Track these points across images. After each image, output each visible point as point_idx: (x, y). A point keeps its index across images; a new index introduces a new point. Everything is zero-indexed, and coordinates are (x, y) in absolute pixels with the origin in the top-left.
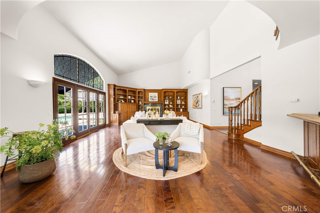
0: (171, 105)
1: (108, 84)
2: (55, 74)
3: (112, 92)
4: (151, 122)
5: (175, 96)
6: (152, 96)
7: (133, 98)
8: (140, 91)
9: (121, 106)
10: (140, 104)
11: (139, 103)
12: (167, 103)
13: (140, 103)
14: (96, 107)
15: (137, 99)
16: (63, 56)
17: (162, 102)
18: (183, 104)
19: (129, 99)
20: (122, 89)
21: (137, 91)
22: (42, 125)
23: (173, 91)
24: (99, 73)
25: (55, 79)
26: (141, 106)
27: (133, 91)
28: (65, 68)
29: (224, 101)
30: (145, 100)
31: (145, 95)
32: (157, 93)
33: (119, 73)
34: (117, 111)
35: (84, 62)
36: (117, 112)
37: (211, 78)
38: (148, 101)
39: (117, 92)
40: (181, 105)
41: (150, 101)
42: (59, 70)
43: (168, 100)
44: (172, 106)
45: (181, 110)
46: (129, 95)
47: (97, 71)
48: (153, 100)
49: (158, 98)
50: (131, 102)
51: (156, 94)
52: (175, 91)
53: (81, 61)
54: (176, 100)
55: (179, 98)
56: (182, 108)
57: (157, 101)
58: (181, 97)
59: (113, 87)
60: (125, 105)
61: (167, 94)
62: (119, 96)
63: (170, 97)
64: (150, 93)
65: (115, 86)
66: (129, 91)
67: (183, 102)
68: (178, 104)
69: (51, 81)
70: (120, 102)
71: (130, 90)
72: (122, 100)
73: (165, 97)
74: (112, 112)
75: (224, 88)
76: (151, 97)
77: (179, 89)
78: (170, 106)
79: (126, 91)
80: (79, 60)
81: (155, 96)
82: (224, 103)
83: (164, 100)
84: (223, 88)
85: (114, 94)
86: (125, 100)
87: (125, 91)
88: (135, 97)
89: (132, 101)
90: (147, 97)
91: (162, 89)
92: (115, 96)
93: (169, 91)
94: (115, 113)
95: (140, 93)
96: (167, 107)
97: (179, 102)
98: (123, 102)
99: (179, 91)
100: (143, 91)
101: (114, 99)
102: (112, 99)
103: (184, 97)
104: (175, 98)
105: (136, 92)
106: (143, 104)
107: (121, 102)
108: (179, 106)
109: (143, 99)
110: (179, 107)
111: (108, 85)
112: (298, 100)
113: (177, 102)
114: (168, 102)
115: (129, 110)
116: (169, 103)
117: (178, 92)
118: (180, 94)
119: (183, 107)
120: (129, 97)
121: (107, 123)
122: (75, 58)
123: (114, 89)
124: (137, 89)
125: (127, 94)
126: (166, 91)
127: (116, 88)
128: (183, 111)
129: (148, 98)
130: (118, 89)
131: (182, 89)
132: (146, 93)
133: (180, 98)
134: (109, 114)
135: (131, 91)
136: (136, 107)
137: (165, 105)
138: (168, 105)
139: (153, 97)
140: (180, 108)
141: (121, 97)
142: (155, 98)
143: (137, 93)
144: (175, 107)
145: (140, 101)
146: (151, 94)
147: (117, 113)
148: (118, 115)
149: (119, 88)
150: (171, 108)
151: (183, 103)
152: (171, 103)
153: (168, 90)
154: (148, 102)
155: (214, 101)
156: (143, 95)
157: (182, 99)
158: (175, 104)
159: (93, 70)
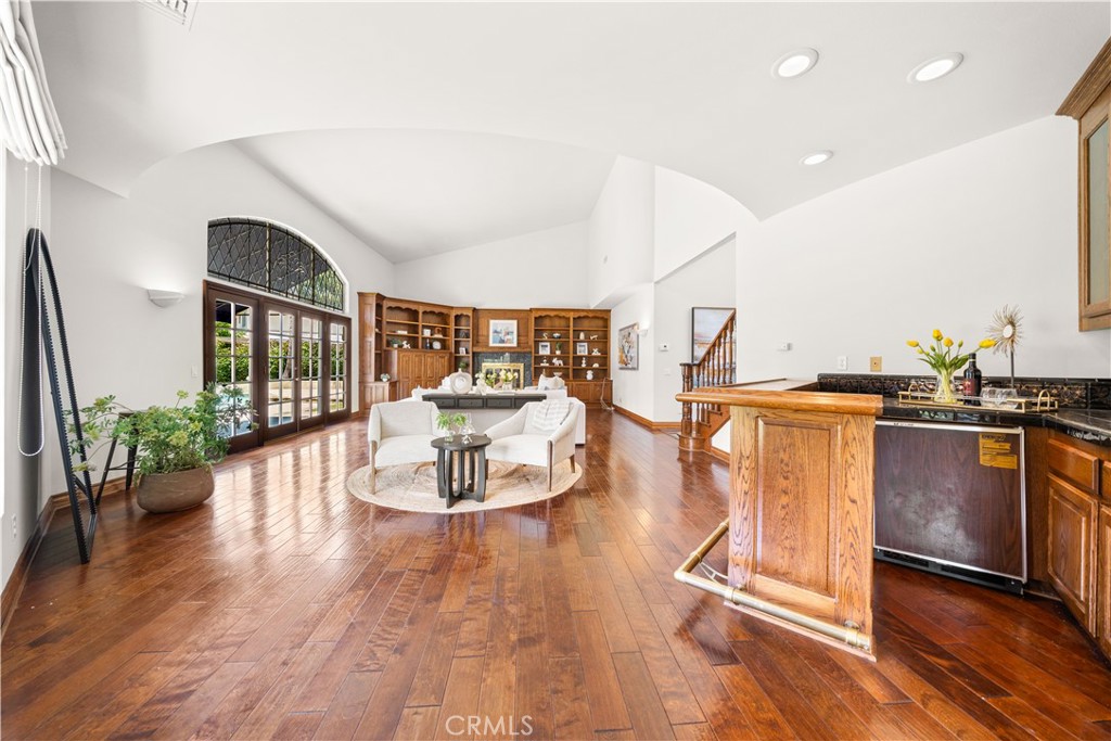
0: (559, 358)
1: (359, 293)
2: (209, 271)
3: (371, 317)
4: (461, 401)
5: (571, 332)
6: (499, 330)
7: (440, 336)
8: (462, 315)
9: (399, 358)
10: (461, 354)
11: (457, 351)
12: (545, 351)
13: (462, 351)
14: (320, 362)
15: (452, 339)
16: (230, 223)
17: (528, 350)
18: (595, 357)
19: (424, 339)
20: (404, 306)
21: (453, 314)
22: (183, 395)
23: (563, 314)
24: (331, 260)
25: (208, 285)
26: (465, 360)
27: (441, 315)
28: (235, 253)
29: (696, 347)
30: (476, 343)
31: (476, 327)
32: (515, 322)
33: (395, 257)
34: (386, 373)
35: (287, 233)
36: (385, 378)
37: (656, 279)
38: (487, 346)
39: (387, 317)
40: (590, 359)
41: (491, 344)
42: (219, 259)
43: (548, 344)
44: (561, 362)
45: (590, 375)
46: (424, 327)
47: (326, 255)
48: (502, 341)
49: (518, 336)
50: (431, 347)
51: (513, 325)
52: (572, 315)
53: (279, 229)
54: (575, 342)
55: (582, 336)
56: (592, 370)
57: (515, 344)
58: (588, 333)
59: (373, 302)
60: (413, 356)
61: (547, 323)
62: (393, 327)
63: (556, 335)
64: (492, 322)
65: (380, 297)
66: (425, 313)
67: (596, 350)
68: (581, 357)
69: (198, 291)
70: (396, 346)
71: (428, 309)
72: (405, 343)
73: (538, 333)
74: (371, 377)
75: (695, 311)
76: (496, 332)
77: (583, 310)
78: (555, 361)
79: (416, 312)
80: (272, 227)
81: (510, 330)
82: (695, 354)
83: (537, 343)
84: (693, 309)
85: (379, 323)
86: (413, 342)
87: (413, 314)
88: (444, 332)
89: (437, 345)
90: (482, 331)
91: (531, 310)
92: (380, 330)
93: (552, 314)
94: (381, 380)
95: (463, 321)
96: (545, 364)
97: (583, 350)
98: (406, 345)
99: (582, 314)
100: (470, 314)
101: (378, 337)
102: (371, 339)
103: (600, 333)
104: (571, 336)
105: (448, 316)
106: (471, 355)
107: (401, 346)
108: (584, 362)
109: (470, 339)
110: (584, 365)
111: (361, 295)
112: (789, 347)
113: (578, 348)
114: (548, 348)
115: (426, 371)
116: (552, 352)
117: (579, 318)
118: (586, 324)
119: (596, 365)
120: (427, 333)
121: (355, 408)
122: (262, 224)
123: (379, 307)
124: (452, 308)
125: (420, 324)
126: (544, 314)
127: (386, 304)
128: (595, 377)
129: (488, 336)
130: (390, 308)
131: (592, 308)
132: (482, 322)
133: (587, 337)
134: (362, 382)
135: (432, 313)
136: (446, 364)
137: (539, 359)
138: (549, 359)
139: (503, 332)
140: (586, 370)
141: (400, 332)
142: (509, 337)
143: (452, 320)
144: (571, 366)
145: (462, 344)
146: (495, 324)
147: (385, 380)
148: (387, 386)
149: (394, 305)
150: (558, 369)
151: (596, 353)
152: (558, 353)
153: (548, 313)
154: (484, 350)
155: (663, 348)
156: (470, 328)
157: (593, 341)
158: (571, 356)
159: (314, 252)
